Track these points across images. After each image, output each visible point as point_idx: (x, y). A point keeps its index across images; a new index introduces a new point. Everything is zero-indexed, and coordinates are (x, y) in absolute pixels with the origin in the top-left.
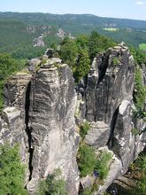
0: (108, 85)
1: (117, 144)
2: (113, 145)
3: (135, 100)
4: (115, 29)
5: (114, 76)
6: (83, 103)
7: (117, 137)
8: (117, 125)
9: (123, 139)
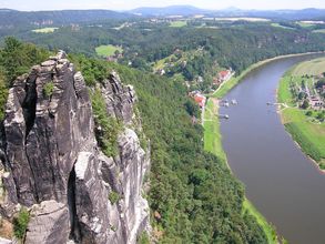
0: (45, 133)
1: (88, 231)
2: (82, 236)
3: (101, 145)
4: (52, 30)
5: (51, 116)
6: (7, 175)
7: (84, 220)
8: (78, 199)
9: (96, 219)
